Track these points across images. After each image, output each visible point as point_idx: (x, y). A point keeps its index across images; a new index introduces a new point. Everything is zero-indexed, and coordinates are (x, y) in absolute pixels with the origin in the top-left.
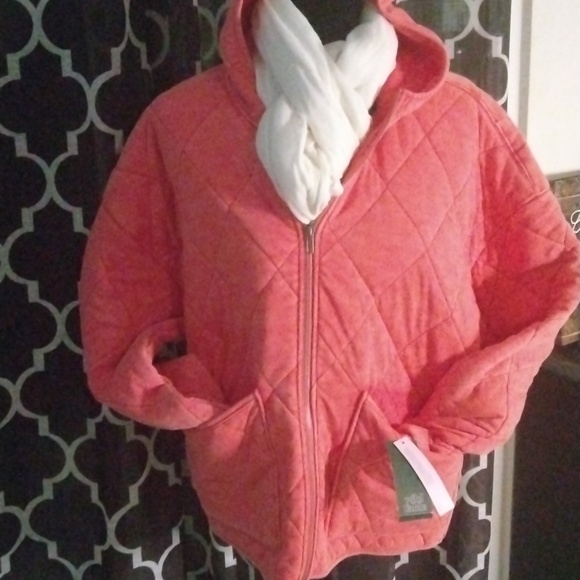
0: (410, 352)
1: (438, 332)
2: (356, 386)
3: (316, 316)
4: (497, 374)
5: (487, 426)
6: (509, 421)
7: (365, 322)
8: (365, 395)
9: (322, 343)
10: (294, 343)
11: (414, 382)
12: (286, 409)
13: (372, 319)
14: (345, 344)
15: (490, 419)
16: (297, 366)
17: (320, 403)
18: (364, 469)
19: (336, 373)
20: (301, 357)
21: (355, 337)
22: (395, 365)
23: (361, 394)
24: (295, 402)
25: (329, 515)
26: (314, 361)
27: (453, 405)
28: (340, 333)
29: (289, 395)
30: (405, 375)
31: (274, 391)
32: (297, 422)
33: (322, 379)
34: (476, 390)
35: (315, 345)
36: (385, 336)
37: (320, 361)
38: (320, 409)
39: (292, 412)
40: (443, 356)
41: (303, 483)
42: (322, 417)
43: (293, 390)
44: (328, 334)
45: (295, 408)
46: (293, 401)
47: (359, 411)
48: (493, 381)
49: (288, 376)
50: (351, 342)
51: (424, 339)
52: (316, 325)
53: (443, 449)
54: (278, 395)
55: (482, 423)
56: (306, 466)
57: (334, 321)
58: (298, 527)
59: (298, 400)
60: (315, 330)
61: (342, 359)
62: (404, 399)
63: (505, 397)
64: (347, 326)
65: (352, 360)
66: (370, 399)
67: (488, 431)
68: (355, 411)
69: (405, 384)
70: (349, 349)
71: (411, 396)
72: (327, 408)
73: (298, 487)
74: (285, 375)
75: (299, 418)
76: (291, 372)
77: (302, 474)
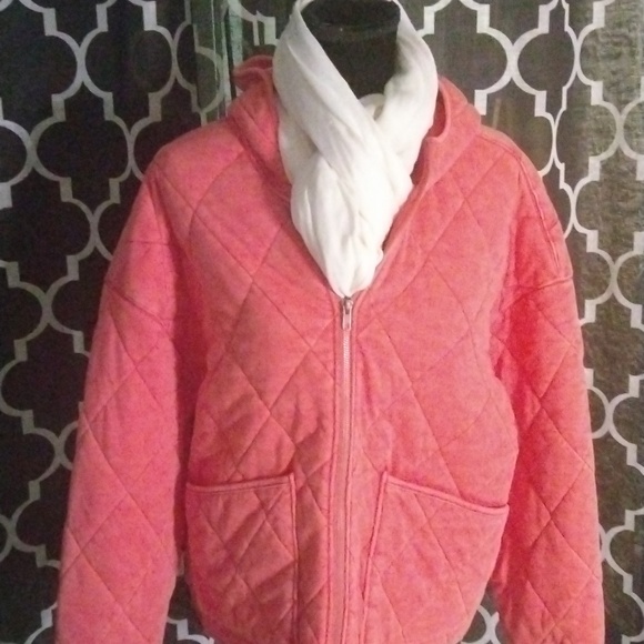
12: (316, 505)
16: (332, 458)
20: (336, 449)
24: (326, 499)
31: (307, 481)
32: (326, 521)
39: (321, 509)
41: (326, 591)
43: (325, 485)
45: (325, 506)
49: (322, 468)
54: (310, 487)
73: (320, 592)
74: (319, 466)
75: (328, 518)
76: (325, 464)
77: (326, 580)
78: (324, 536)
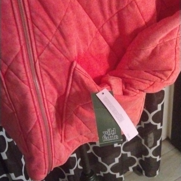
0: (106, 28)
1: (125, 13)
2: (67, 58)
3: (27, 9)
4: (167, 40)
5: (161, 75)
6: (175, 72)
7: (67, 11)
8: (75, 64)
9: (36, 30)
10: (15, 32)
11: (112, 47)
12: (19, 80)
13: (72, 8)
14: (54, 29)
15: (162, 72)
17: (44, 72)
18: (81, 106)
19: (51, 51)
20: (22, 42)
21: (61, 24)
22: (96, 38)
23: (72, 63)
24: (25, 75)
25: (63, 132)
26: (34, 43)
27: (138, 63)
28: (49, 22)
29: (19, 71)
30: (105, 43)
31: (9, 67)
32: (28, 87)
33: (42, 56)
34: (154, 53)
35: (31, 31)
36: (86, 19)
37: (38, 44)
38: (44, 76)
39: (23, 81)
40: (130, 29)
41: (38, 124)
42: (47, 80)
43: (21, 66)
44: (40, 23)
45: (25, 79)
46: (23, 74)
47: (72, 75)
48: (166, 44)
49: (16, 57)
50: (59, 28)
51: (116, 18)
52: (29, 16)
53: (131, 92)
54: (12, 70)
55: (157, 74)
56: (38, 114)
57: (42, 13)
58: (39, 149)
59: (26, 73)
60: (29, 21)
61: (54, 40)
62: (105, 60)
63: (174, 56)
64: (53, 15)
65: (62, 41)
66: (79, 66)
67: (161, 79)
68: (69, 75)
69: (105, 50)
70: (58, 33)
71: (110, 57)
72: (49, 75)
73: (35, 126)
74: (14, 56)
75: (29, 85)
76: (18, 54)
77: (37, 118)
78: (29, 96)
